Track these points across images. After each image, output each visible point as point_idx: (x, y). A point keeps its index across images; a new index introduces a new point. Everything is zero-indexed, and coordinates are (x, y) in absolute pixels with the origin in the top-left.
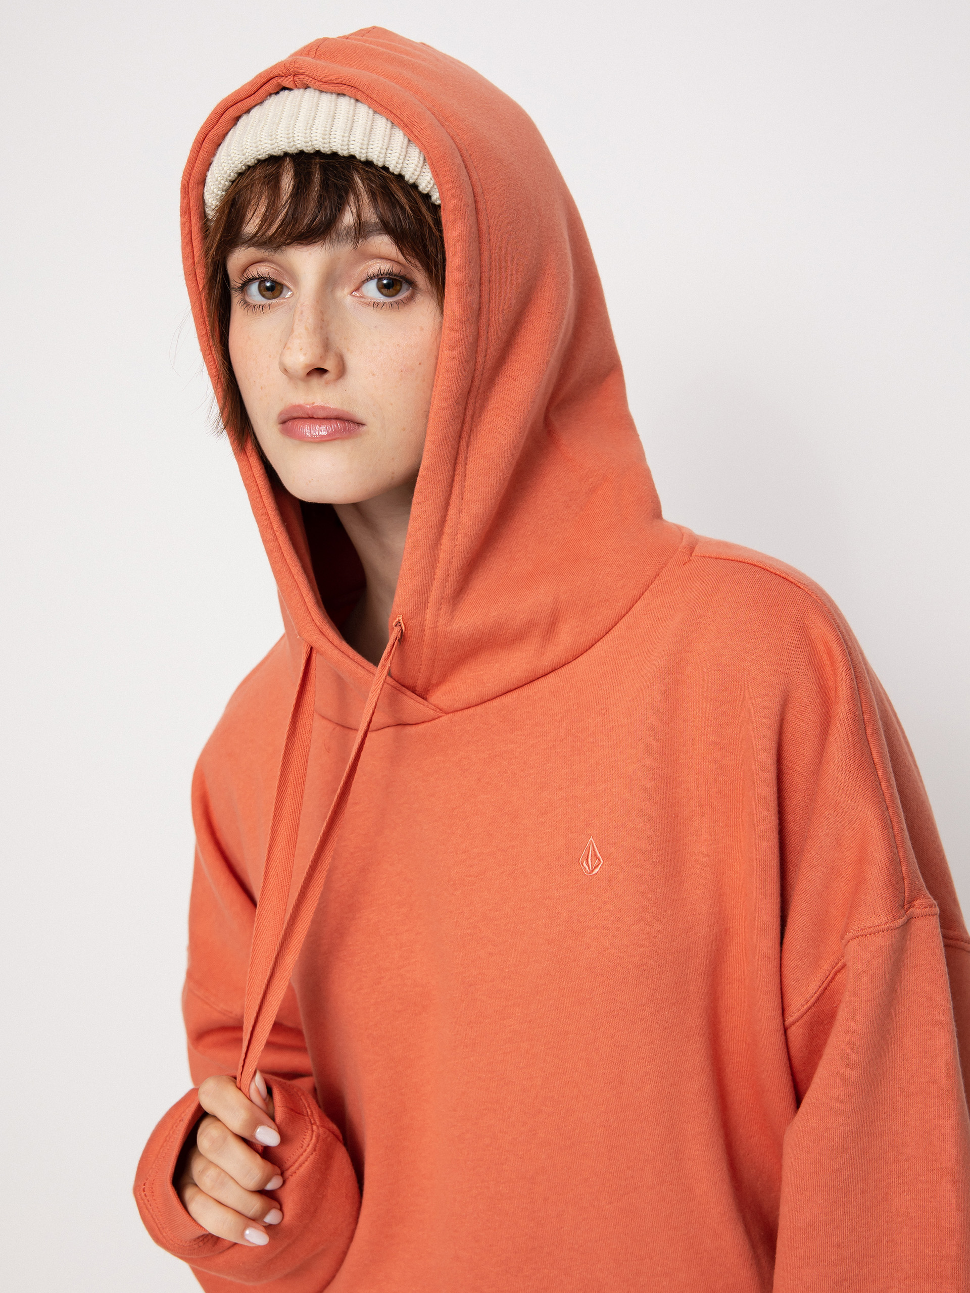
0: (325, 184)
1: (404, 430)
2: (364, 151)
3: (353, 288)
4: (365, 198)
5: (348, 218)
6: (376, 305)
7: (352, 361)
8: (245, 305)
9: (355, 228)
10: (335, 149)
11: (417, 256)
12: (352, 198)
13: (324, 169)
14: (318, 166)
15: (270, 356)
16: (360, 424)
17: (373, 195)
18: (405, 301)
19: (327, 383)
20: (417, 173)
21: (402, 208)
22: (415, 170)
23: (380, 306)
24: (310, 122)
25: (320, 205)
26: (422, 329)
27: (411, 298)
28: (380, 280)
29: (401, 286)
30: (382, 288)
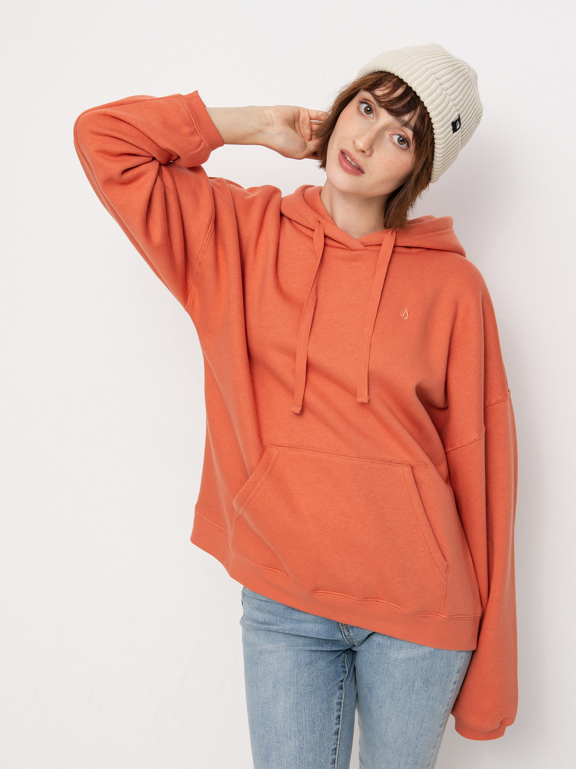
0: (409, 102)
1: (374, 183)
2: (427, 105)
3: (392, 134)
4: (416, 117)
5: (406, 118)
6: (394, 144)
7: (375, 154)
8: (358, 109)
9: (406, 123)
10: (412, 87)
11: (416, 143)
12: (412, 113)
13: (412, 98)
14: (411, 96)
15: (353, 131)
16: (363, 172)
17: (419, 117)
18: (403, 149)
19: (363, 155)
20: (435, 122)
21: (424, 126)
22: (436, 121)
23: (395, 145)
24: (421, 83)
25: (404, 107)
26: (401, 161)
27: (405, 150)
28: (401, 137)
29: (405, 143)
30: (399, 141)
